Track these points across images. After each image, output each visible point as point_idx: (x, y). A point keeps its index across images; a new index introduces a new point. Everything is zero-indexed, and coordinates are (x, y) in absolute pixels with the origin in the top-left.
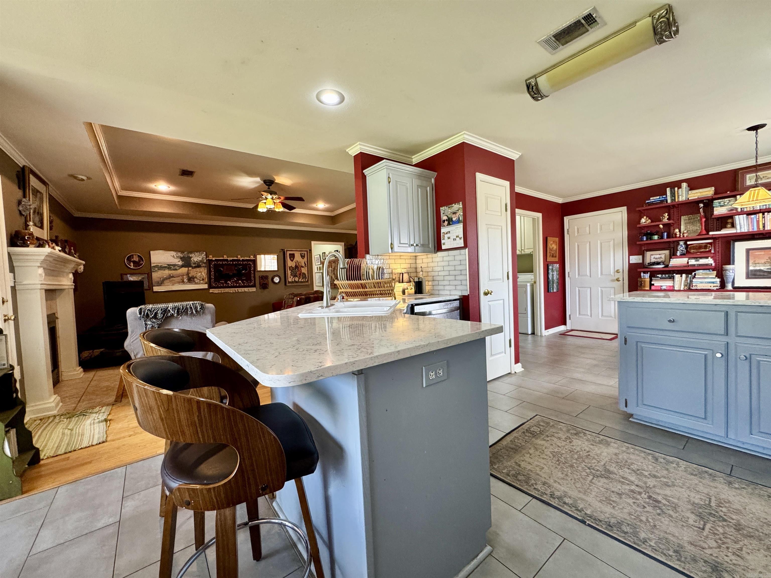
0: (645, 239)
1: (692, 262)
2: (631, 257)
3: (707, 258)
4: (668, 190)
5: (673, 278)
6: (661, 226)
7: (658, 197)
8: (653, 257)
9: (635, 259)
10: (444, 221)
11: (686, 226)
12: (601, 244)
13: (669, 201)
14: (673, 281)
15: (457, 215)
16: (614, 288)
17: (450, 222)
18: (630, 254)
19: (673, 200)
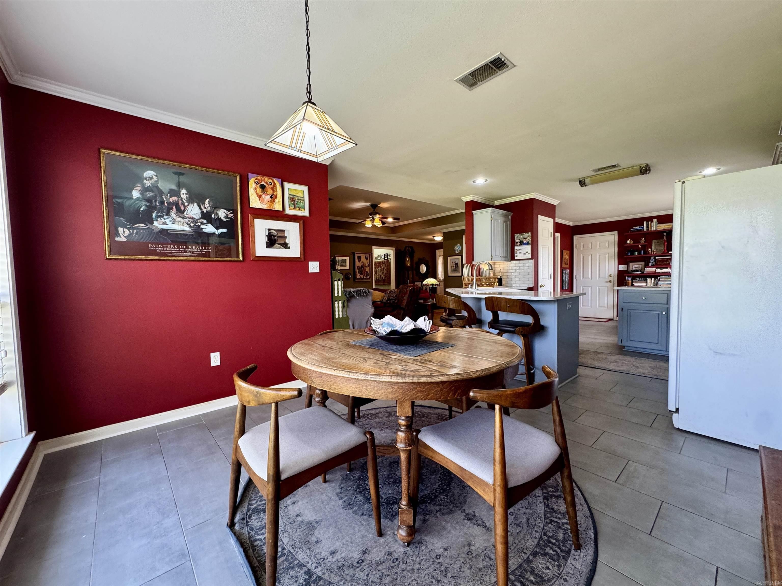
0: (629, 254)
1: (658, 270)
2: (620, 266)
3: (667, 268)
4: (645, 222)
5: (646, 281)
6: (640, 246)
7: (639, 227)
8: (634, 266)
9: (622, 267)
10: (517, 243)
11: (655, 247)
12: (599, 256)
13: (645, 230)
14: (646, 282)
15: (527, 239)
16: (608, 287)
17: (522, 243)
18: (619, 264)
19: (648, 229)
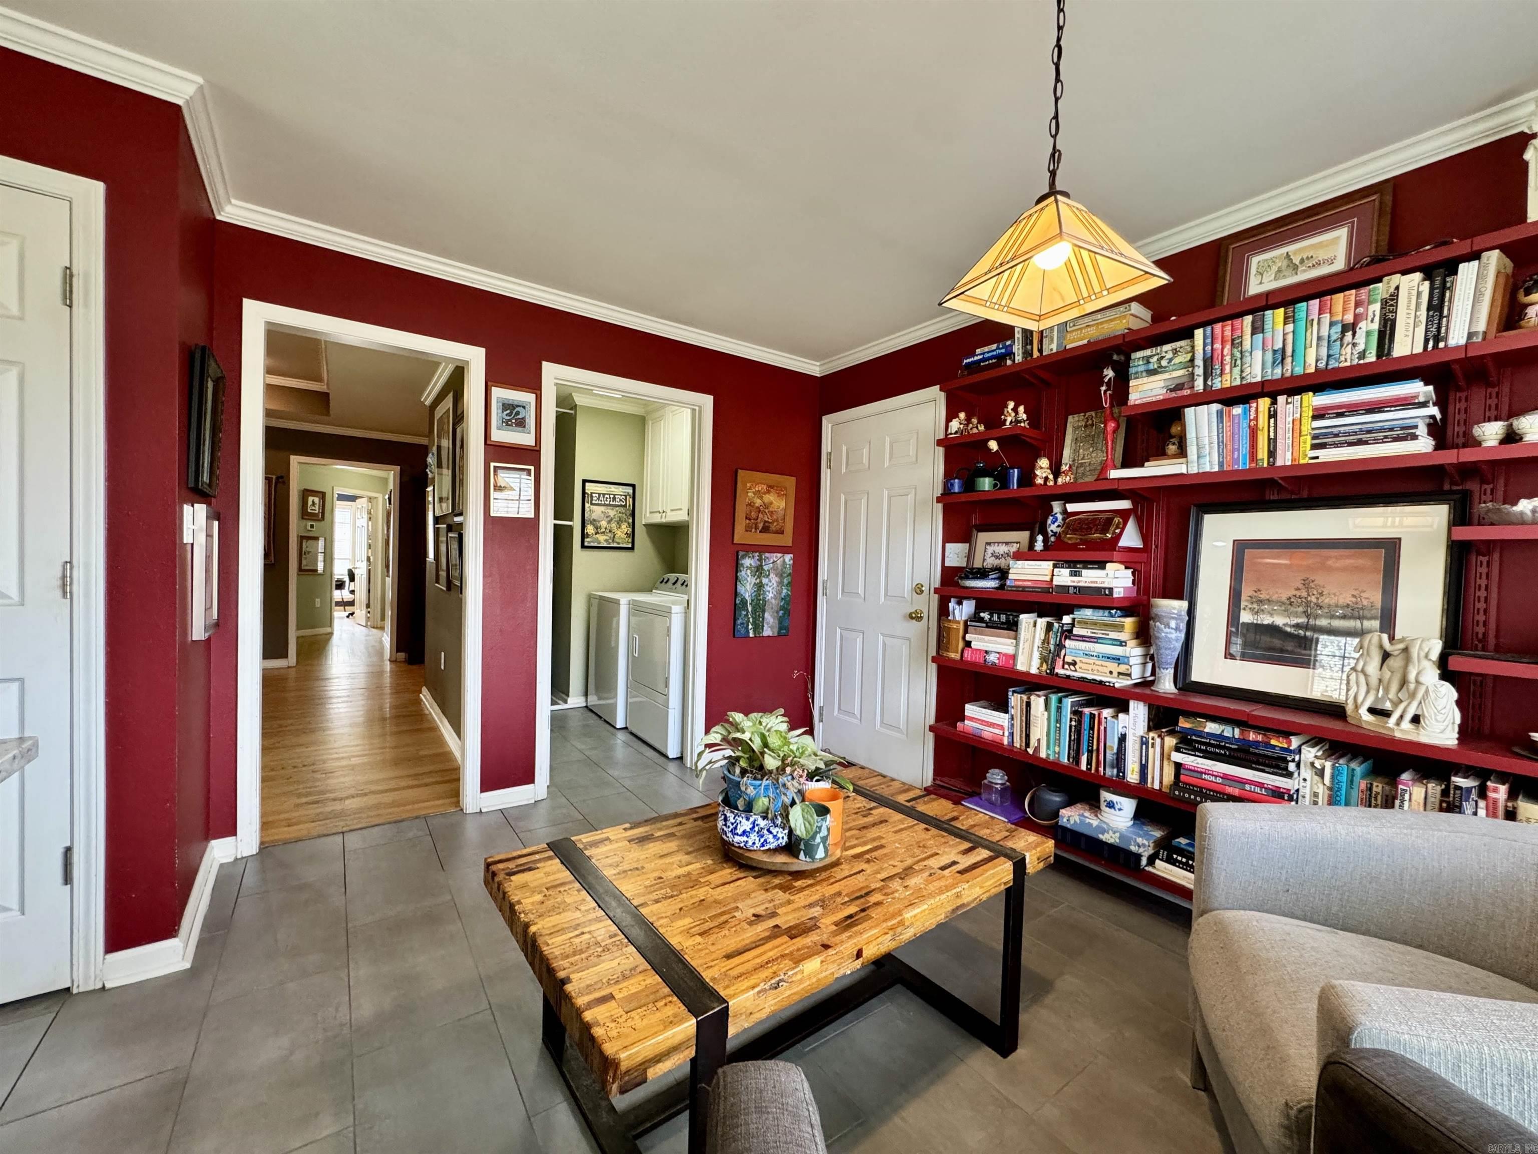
0: (956, 489)
1: (1064, 577)
2: (948, 545)
3: (1101, 565)
5: (1012, 626)
6: (993, 445)
7: (994, 346)
8: (990, 549)
9: (956, 555)
11: (1076, 451)
12: (890, 498)
13: (1019, 359)
14: (1016, 638)
16: (909, 639)
18: (950, 536)
19: (1027, 354)
